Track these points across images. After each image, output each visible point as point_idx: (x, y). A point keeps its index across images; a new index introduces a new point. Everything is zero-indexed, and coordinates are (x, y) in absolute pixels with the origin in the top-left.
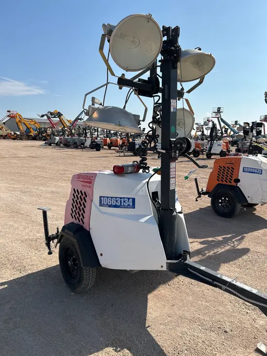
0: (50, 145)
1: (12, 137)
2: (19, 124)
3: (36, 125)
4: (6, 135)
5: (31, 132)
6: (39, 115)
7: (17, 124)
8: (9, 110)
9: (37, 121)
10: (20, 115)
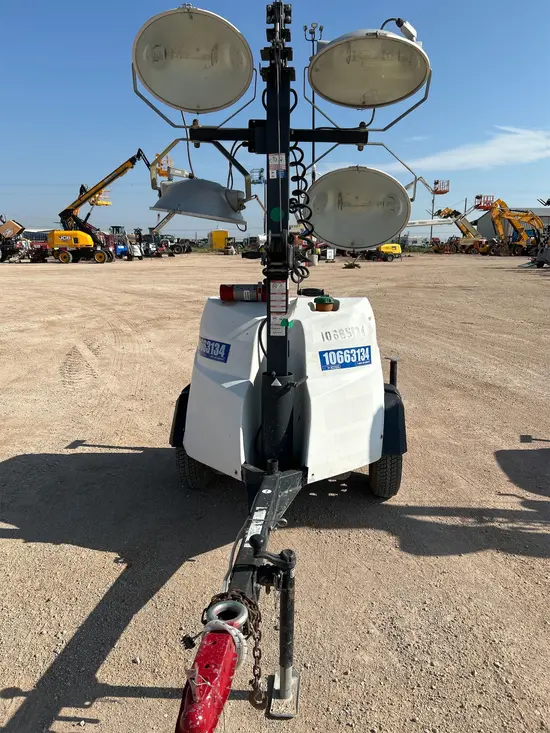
0: (540, 265)
1: (481, 249)
2: (497, 221)
3: (535, 223)
4: (472, 246)
5: (521, 237)
6: (541, 201)
7: (493, 222)
8: (479, 194)
9: (537, 214)
10: (502, 204)
